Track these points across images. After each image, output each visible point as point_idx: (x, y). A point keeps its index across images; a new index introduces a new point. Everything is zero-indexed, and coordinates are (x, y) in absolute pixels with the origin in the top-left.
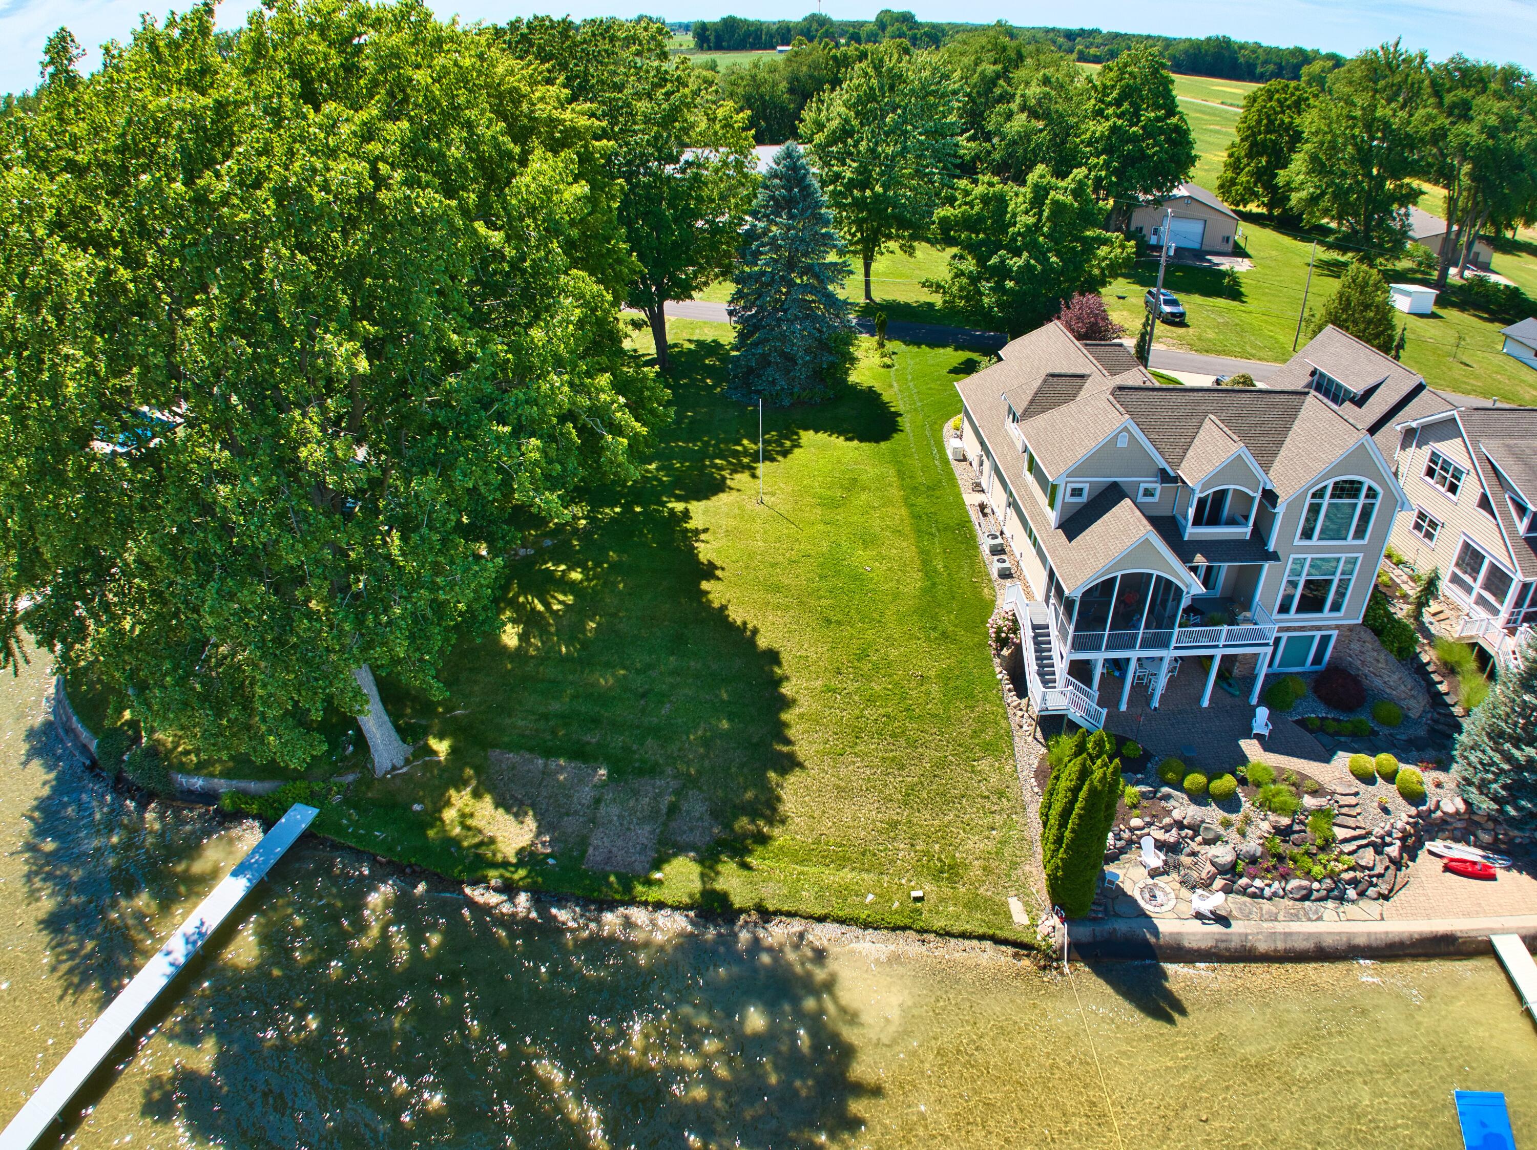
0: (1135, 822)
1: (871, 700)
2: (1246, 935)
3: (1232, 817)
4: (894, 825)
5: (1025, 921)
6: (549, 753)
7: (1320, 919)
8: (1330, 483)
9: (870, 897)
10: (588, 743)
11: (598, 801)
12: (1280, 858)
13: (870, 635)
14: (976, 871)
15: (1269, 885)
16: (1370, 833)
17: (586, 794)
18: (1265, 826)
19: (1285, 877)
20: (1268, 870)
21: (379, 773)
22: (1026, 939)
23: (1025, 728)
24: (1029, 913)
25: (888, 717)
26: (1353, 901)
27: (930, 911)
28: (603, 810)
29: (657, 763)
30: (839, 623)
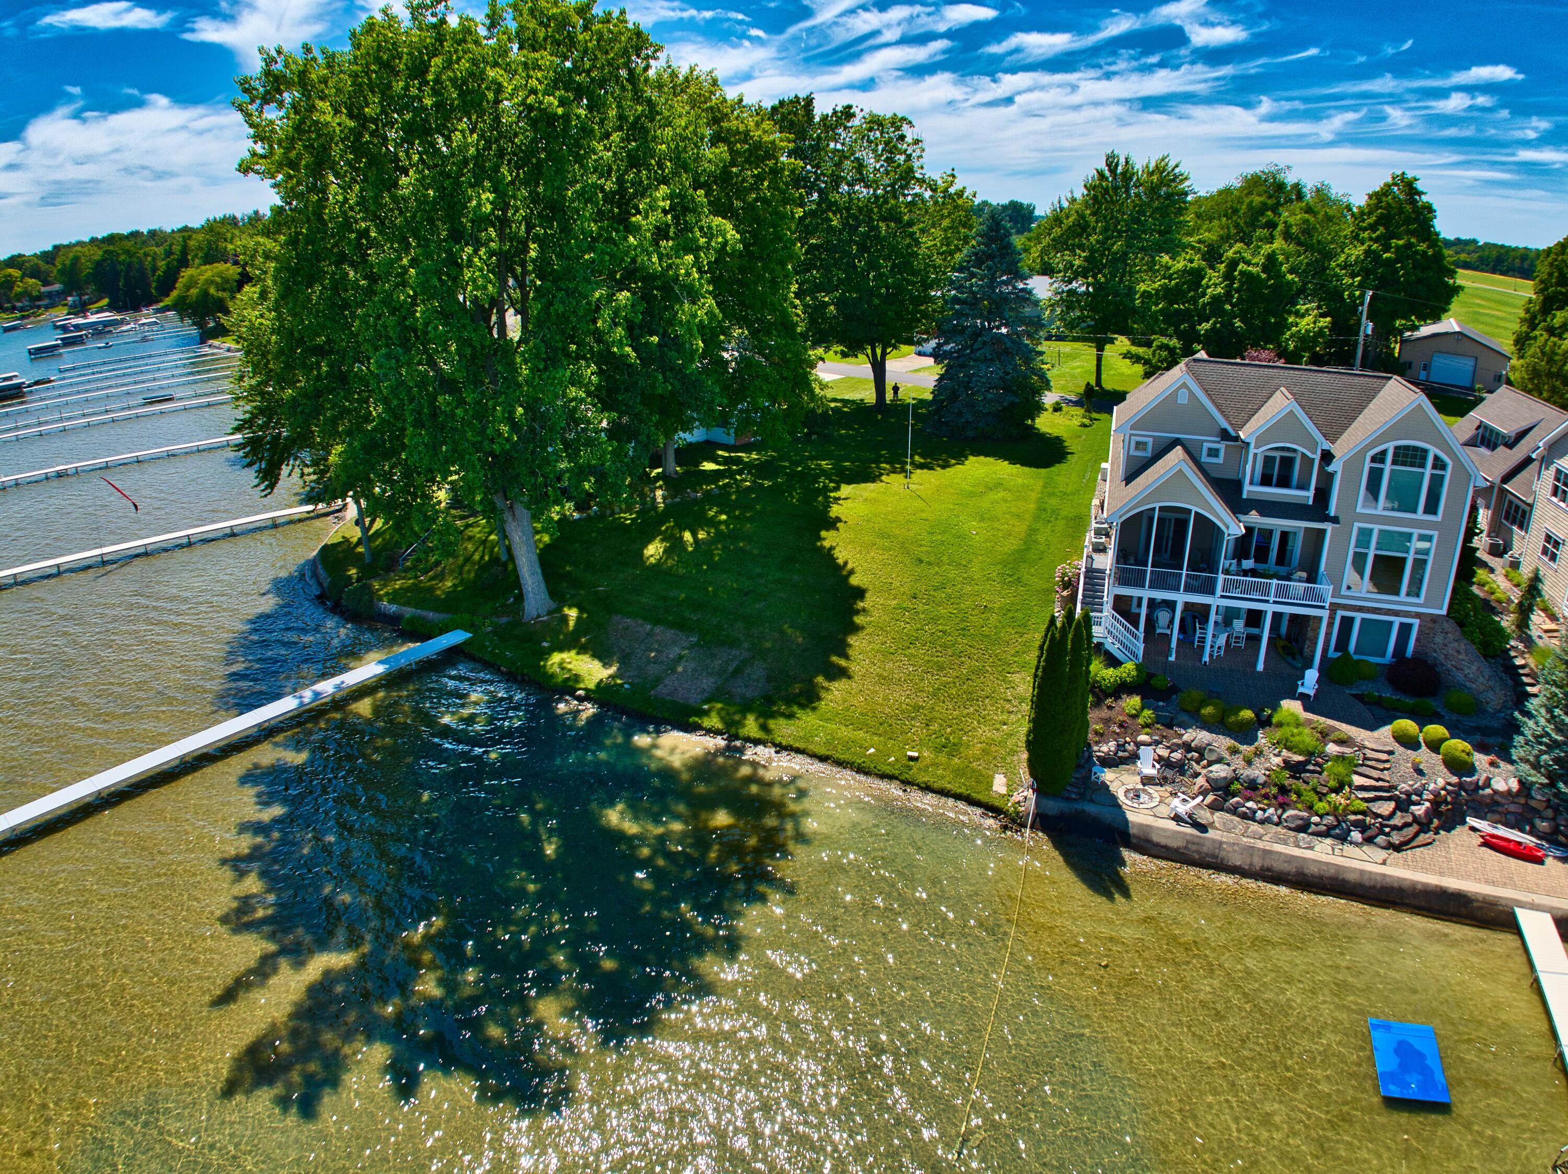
0: (1143, 738)
1: (934, 620)
2: (1221, 843)
3: (1243, 748)
4: (917, 708)
5: (1003, 790)
7: (1311, 848)
8: (1390, 446)
9: (872, 750)
10: (690, 619)
12: (1284, 790)
13: (953, 573)
14: (977, 750)
15: (1264, 810)
16: (1394, 787)
18: (1277, 760)
19: (1284, 806)
20: (1266, 796)
21: (525, 619)
22: (997, 803)
24: (1008, 786)
25: (944, 632)
26: (1357, 844)
27: (920, 769)
29: (738, 639)
30: (929, 564)
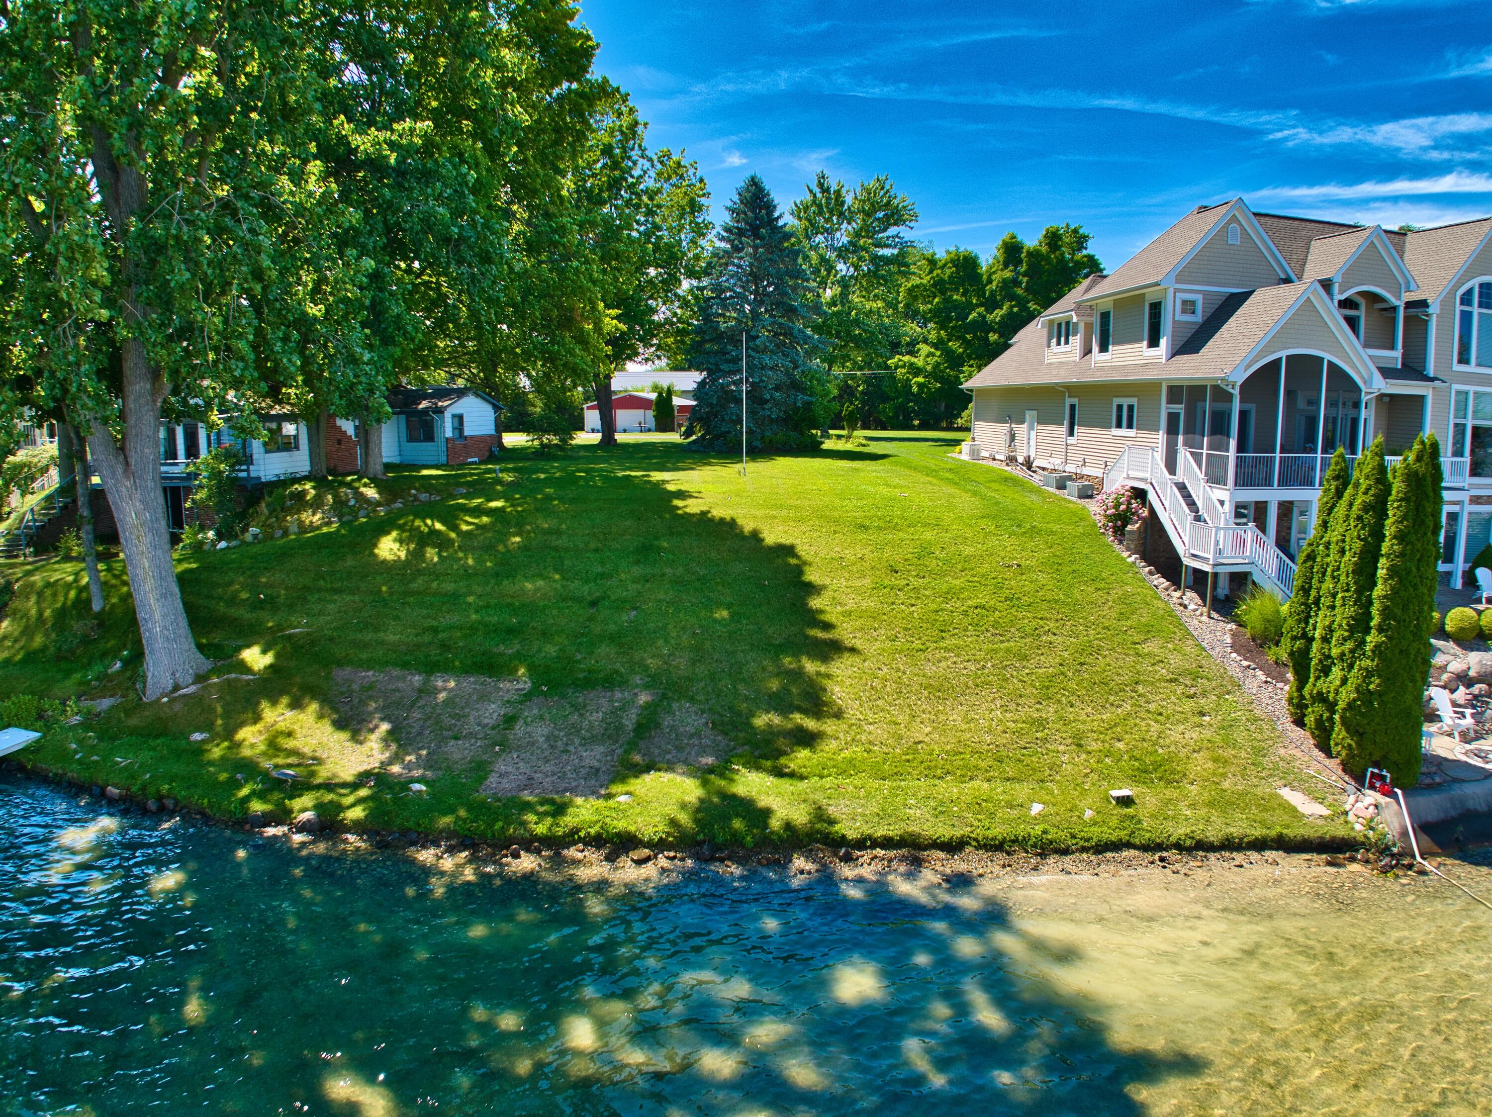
4: (1036, 723)
5: (1321, 810)
6: (431, 668)
8: (1475, 284)
9: (1036, 807)
10: (502, 654)
11: (510, 721)
14: (1202, 764)
17: (492, 712)
21: (150, 697)
22: (1335, 835)
23: (1192, 607)
24: (1321, 800)
27: (1153, 816)
28: (519, 729)
29: (616, 671)
